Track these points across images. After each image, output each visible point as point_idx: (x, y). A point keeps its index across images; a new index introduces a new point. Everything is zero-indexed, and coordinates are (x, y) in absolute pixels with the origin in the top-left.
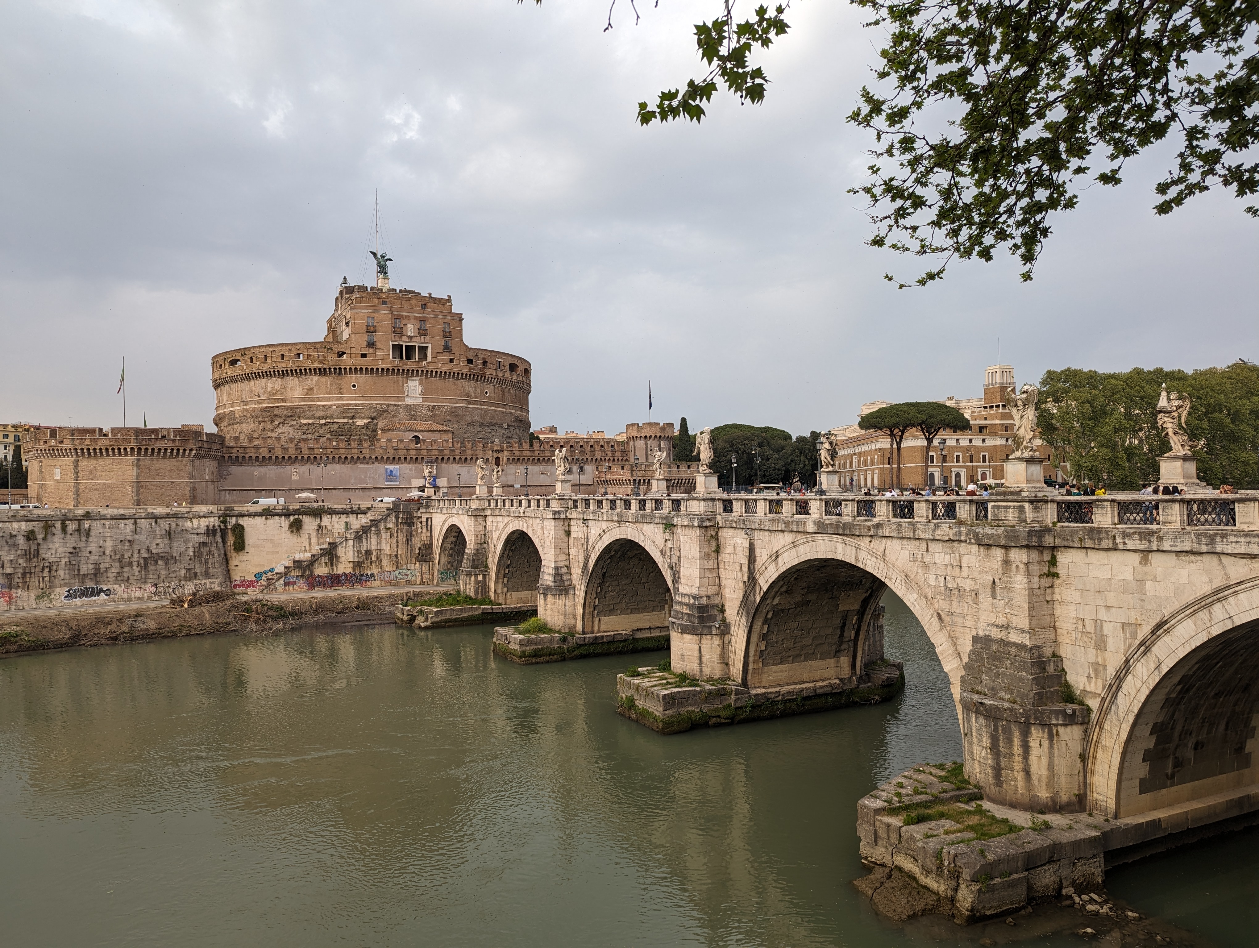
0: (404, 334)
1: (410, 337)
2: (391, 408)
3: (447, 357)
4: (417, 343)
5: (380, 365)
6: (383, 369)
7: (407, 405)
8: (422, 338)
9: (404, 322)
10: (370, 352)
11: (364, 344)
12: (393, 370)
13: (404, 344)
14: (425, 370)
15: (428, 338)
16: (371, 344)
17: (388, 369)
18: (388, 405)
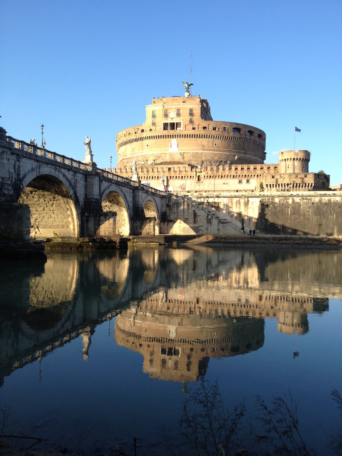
0: (169, 117)
1: (172, 119)
2: (163, 155)
3: (191, 127)
4: (175, 121)
5: (157, 134)
6: (159, 136)
7: (170, 153)
8: (178, 118)
9: (169, 111)
10: (153, 128)
11: (151, 124)
12: (163, 136)
13: (169, 122)
14: (179, 135)
15: (181, 118)
16: (154, 124)
17: (161, 136)
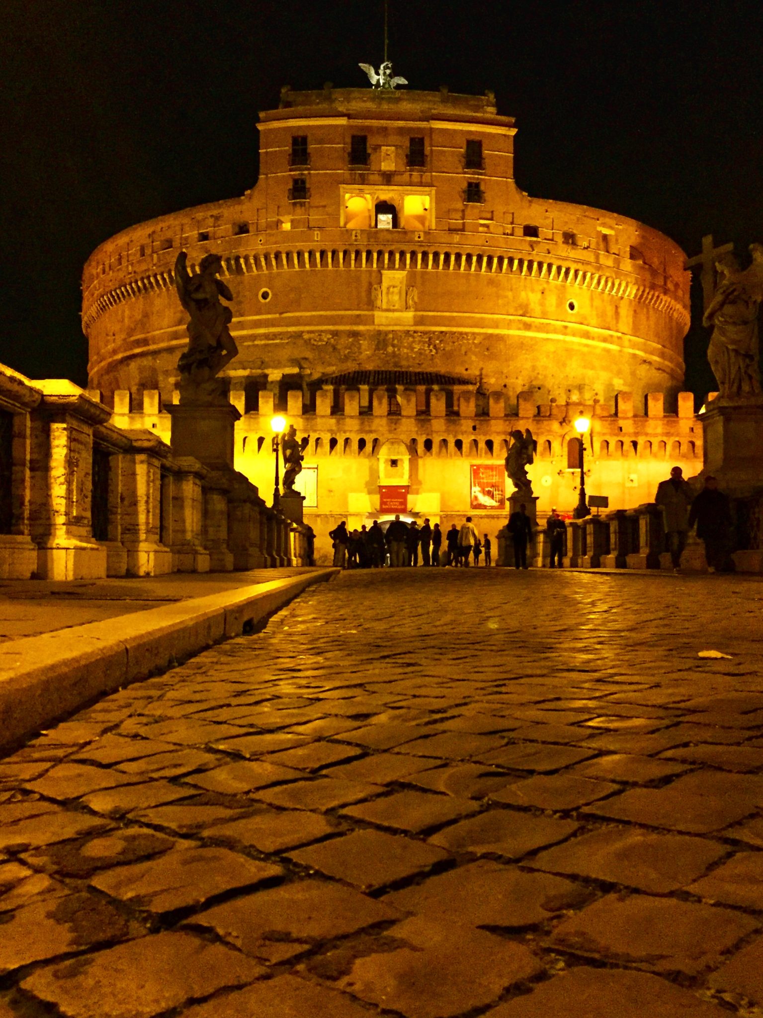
0: (373, 168)
1: (388, 176)
3: (473, 218)
4: (401, 187)
6: (323, 252)
7: (379, 333)
8: (415, 175)
9: (372, 141)
10: (296, 215)
11: (283, 196)
12: (347, 252)
13: (372, 191)
14: (420, 251)
15: (427, 177)
16: (299, 196)
17: (335, 252)
18: (335, 334)
